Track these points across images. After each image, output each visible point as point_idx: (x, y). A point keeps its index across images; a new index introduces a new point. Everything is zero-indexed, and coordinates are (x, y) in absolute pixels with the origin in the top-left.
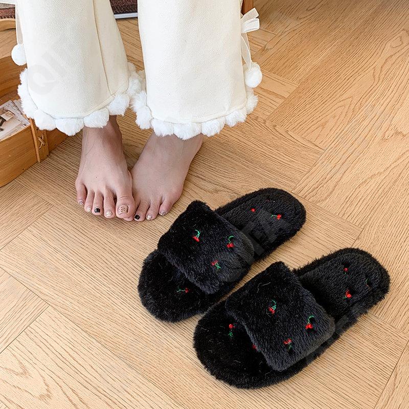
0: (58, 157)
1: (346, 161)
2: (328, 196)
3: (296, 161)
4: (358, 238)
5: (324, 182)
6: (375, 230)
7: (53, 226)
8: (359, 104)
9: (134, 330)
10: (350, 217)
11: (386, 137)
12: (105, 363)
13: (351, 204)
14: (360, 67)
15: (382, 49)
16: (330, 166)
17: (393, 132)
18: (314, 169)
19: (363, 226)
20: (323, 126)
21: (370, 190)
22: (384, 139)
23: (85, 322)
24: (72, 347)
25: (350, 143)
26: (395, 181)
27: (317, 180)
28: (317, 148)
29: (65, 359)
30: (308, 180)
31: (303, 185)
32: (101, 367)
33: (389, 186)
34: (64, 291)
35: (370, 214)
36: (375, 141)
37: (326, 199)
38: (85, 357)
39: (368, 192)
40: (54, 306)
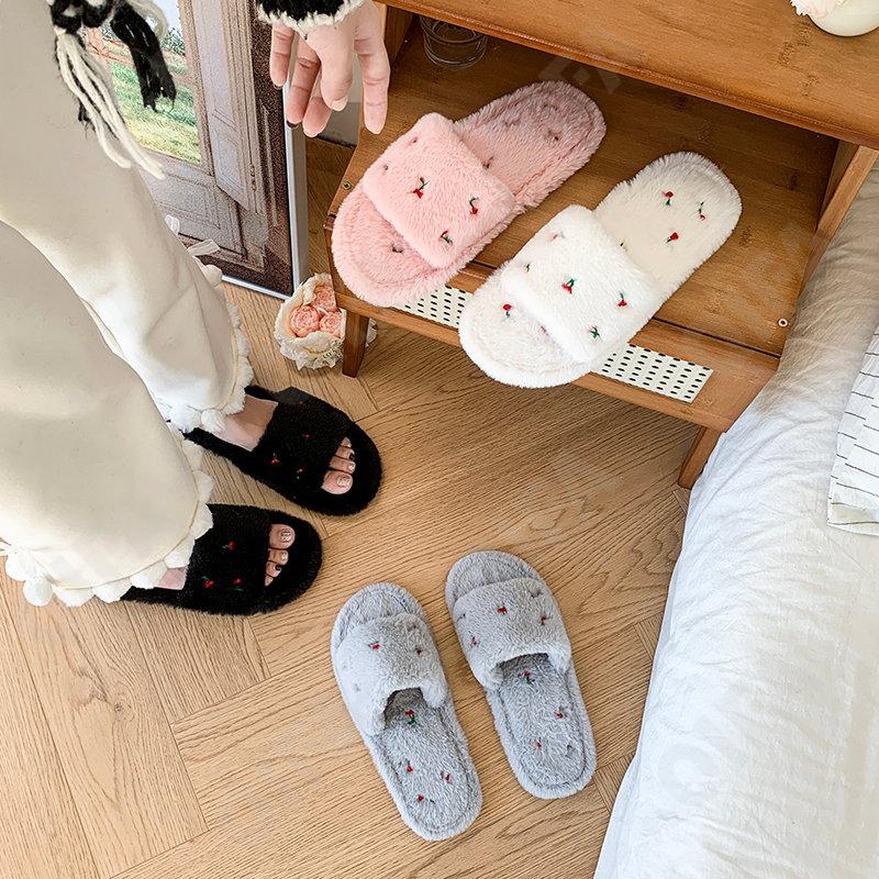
1: (277, 712)
2: (209, 757)
3: (214, 676)
4: (192, 841)
5: (222, 732)
6: (222, 840)
10: (209, 803)
13: (225, 786)
16: (250, 710)
18: (226, 703)
20: (298, 633)
21: (267, 777)
25: (307, 684)
27: (215, 725)
28: (258, 668)
30: (204, 718)
31: (192, 723)
33: (296, 784)
35: (234, 814)
37: (203, 760)
39: (262, 779)
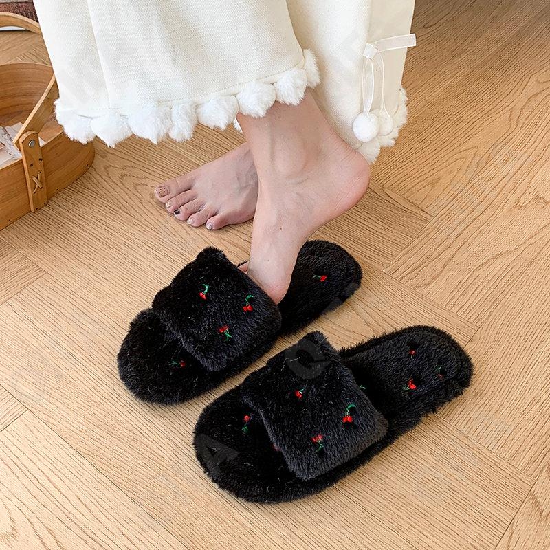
0: (60, 206)
1: (462, 233)
2: (434, 279)
5: (430, 259)
6: (496, 329)
7: (43, 300)
8: (486, 156)
9: (143, 450)
10: (462, 309)
11: (521, 203)
12: (99, 494)
14: (491, 106)
15: (524, 85)
16: (439, 239)
17: (532, 197)
18: (417, 241)
19: (480, 323)
20: (434, 184)
21: (493, 274)
22: (517, 206)
23: (75, 436)
24: (54, 470)
25: (469, 209)
26: (530, 264)
27: (420, 257)
28: (422, 213)
29: (43, 486)
30: (407, 256)
31: (400, 262)
32: (93, 500)
33: (520, 271)
34: (50, 391)
35: (490, 307)
36: (505, 209)
37: (430, 283)
38: (70, 484)
39: (490, 277)
40: (33, 410)
